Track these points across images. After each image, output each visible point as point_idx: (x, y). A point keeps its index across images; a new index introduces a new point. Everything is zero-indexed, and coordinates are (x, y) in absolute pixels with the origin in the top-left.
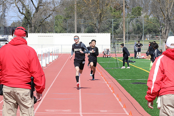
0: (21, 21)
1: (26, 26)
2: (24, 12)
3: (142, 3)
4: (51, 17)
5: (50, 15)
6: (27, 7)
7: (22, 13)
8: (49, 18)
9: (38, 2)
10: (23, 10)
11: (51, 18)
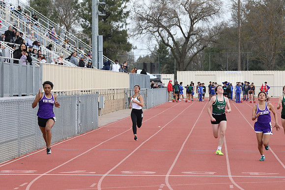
5: (204, 47)
7: (168, 45)
9: (188, 30)
10: (168, 40)
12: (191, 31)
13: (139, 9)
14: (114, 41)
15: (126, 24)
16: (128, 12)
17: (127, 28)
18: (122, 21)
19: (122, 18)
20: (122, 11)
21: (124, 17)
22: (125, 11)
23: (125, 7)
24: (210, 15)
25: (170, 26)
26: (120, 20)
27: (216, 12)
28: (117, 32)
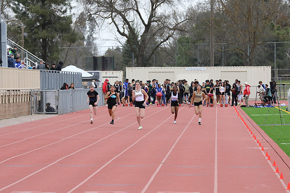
0: (121, 48)
1: (131, 55)
2: (126, 32)
4: (171, 40)
5: (169, 37)
6: (131, 24)
7: (123, 34)
8: (167, 41)
9: (149, 16)
10: (124, 28)
11: (171, 42)
12: (151, 16)
14: (56, 30)
15: (71, 8)
17: (72, 13)
18: (65, 5)
19: (65, 0)
25: (126, 10)
26: (62, 3)
28: (59, 18)
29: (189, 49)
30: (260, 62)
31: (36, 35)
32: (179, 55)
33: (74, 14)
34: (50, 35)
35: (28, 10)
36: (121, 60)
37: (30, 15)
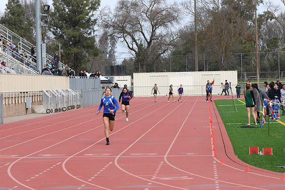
3: (280, 32)
6: (137, 41)
7: (132, 49)
9: (150, 35)
10: (132, 45)
12: (152, 36)
13: (105, 17)
14: (84, 47)
15: (94, 31)
16: (95, 20)
18: (90, 28)
19: (90, 26)
20: (90, 18)
21: (92, 24)
22: (92, 19)
23: (93, 15)
24: (169, 22)
25: (133, 32)
26: (88, 28)
27: (175, 18)
28: (86, 38)
29: (181, 58)
30: (233, 68)
31: (70, 51)
32: (174, 64)
33: (96, 35)
34: (79, 51)
35: (63, 33)
36: (133, 68)
37: (65, 37)
